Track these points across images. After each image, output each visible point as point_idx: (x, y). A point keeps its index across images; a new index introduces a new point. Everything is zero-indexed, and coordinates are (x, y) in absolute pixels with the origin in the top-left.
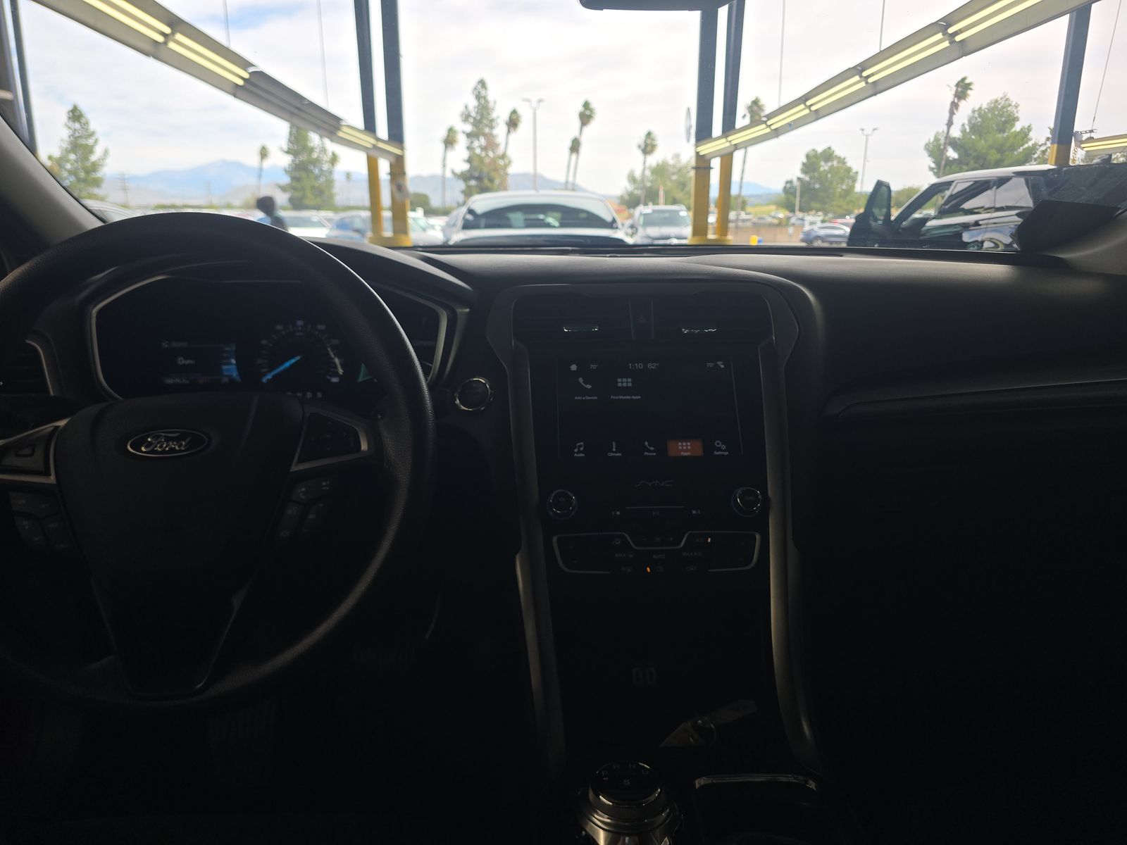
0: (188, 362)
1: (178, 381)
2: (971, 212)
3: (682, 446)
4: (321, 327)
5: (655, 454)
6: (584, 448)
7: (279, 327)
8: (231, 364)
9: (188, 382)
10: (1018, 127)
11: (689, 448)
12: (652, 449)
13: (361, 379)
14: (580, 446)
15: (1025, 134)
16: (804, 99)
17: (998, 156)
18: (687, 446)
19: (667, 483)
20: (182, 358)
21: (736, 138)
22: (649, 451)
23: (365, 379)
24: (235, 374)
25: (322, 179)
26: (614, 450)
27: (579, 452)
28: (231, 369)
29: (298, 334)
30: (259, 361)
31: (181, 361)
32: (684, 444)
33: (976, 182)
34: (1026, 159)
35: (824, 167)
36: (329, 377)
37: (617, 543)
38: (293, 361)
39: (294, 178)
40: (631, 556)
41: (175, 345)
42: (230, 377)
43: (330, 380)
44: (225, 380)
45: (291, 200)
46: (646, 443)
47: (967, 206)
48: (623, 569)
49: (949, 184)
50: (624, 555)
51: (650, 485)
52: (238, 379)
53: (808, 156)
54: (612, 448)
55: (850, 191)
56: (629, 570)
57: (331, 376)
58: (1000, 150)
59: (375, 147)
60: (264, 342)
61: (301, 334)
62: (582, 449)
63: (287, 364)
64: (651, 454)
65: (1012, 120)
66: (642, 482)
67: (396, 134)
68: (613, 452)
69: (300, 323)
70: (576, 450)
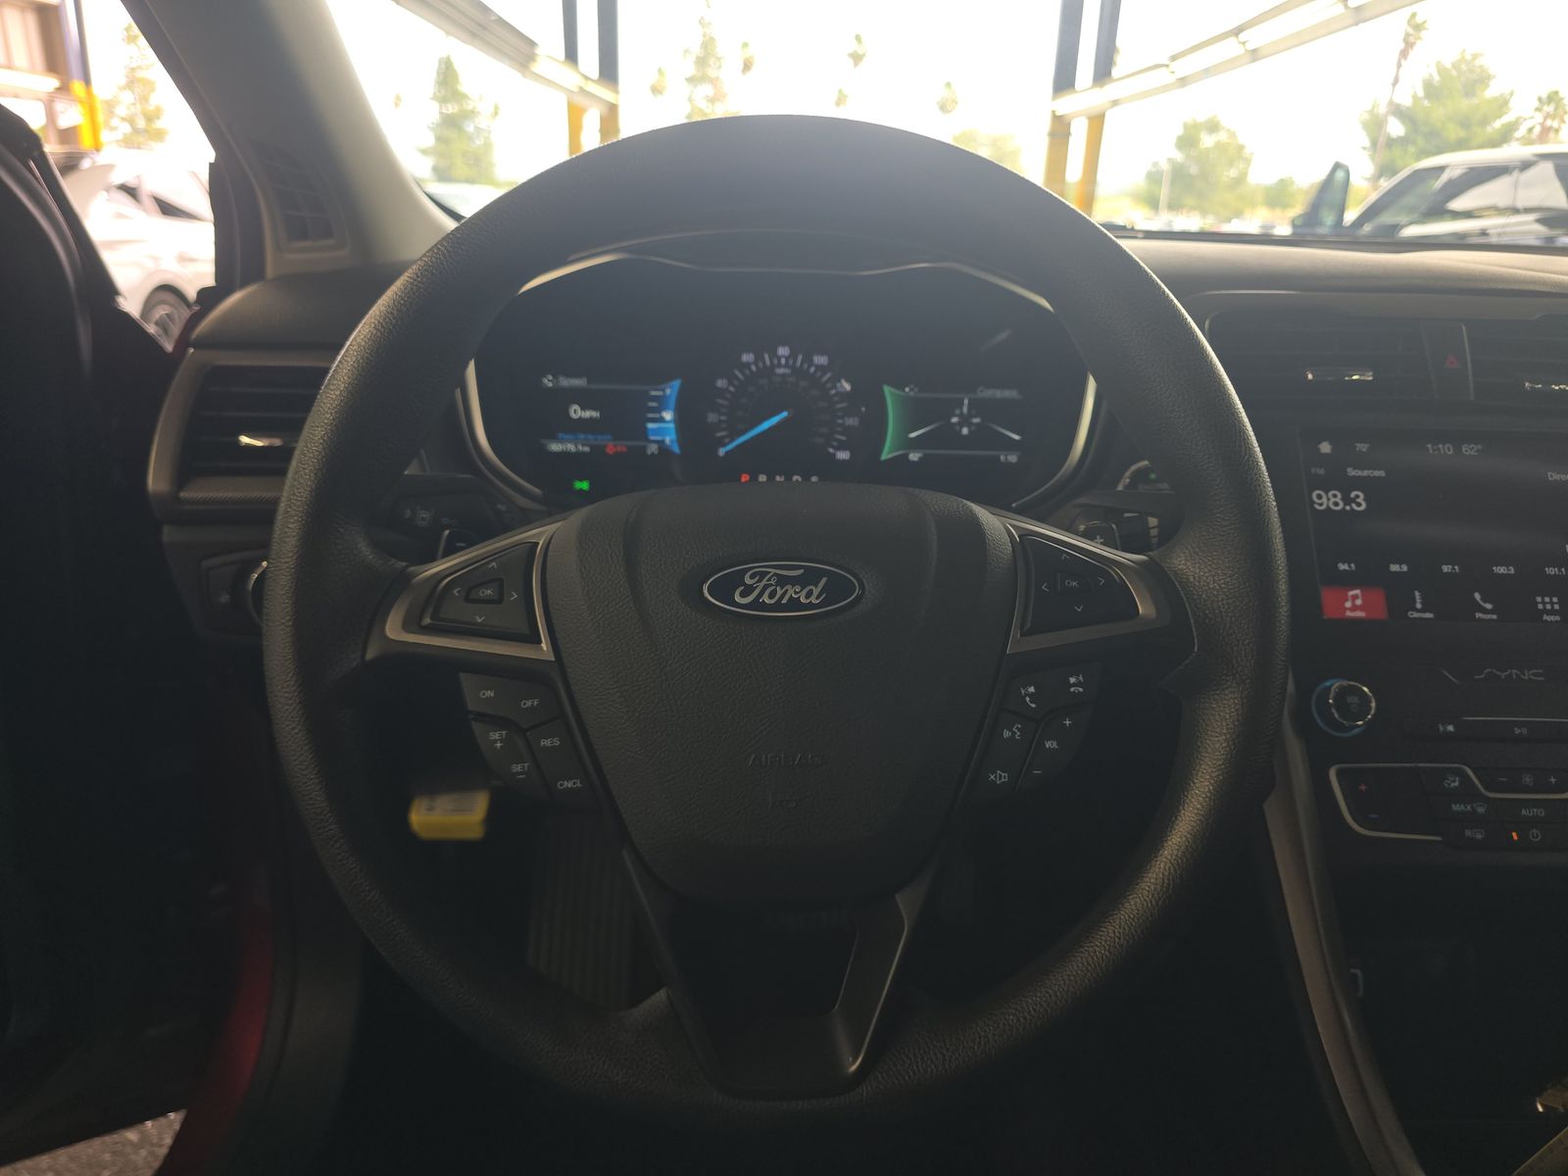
0: (588, 414)
1: (571, 447)
2: (1468, 215)
3: (1544, 603)
4: (821, 360)
5: (1494, 617)
6: (1363, 600)
7: (747, 358)
8: (662, 420)
9: (587, 449)
10: (1491, 92)
11: (1557, 607)
12: (1489, 606)
13: (885, 456)
14: (1355, 597)
15: (1502, 104)
16: (1237, 31)
17: (1462, 134)
18: (1552, 603)
19: (1533, 674)
20: (576, 407)
21: (1110, 91)
22: (1485, 611)
23: (890, 456)
24: (670, 438)
25: (479, 142)
26: (1419, 606)
27: (1354, 608)
28: (665, 427)
29: (780, 371)
30: (712, 417)
31: (576, 412)
32: (1547, 599)
33: (1472, 169)
34: (1504, 137)
35: (1207, 141)
36: (831, 450)
37: (1453, 785)
38: (775, 420)
39: (440, 139)
40: (1481, 810)
41: (565, 382)
42: (661, 443)
43: (834, 455)
44: (653, 449)
45: (435, 169)
46: (1477, 596)
47: (1457, 204)
48: (1468, 833)
49: (1441, 169)
50: (1469, 807)
51: (1503, 677)
52: (676, 449)
53: (1186, 126)
54: (1415, 603)
55: (1240, 180)
56: (1479, 836)
57: (838, 448)
58: (1465, 123)
59: (582, 90)
60: (721, 383)
61: (787, 371)
62: (1359, 602)
63: (766, 425)
64: (1489, 617)
65: (1484, 79)
66: (1487, 671)
67: (609, 70)
68: (1418, 611)
69: (783, 351)
70: (1348, 604)
